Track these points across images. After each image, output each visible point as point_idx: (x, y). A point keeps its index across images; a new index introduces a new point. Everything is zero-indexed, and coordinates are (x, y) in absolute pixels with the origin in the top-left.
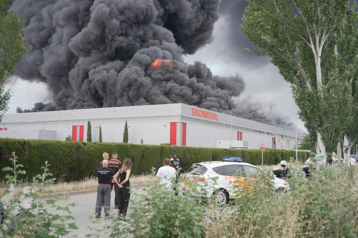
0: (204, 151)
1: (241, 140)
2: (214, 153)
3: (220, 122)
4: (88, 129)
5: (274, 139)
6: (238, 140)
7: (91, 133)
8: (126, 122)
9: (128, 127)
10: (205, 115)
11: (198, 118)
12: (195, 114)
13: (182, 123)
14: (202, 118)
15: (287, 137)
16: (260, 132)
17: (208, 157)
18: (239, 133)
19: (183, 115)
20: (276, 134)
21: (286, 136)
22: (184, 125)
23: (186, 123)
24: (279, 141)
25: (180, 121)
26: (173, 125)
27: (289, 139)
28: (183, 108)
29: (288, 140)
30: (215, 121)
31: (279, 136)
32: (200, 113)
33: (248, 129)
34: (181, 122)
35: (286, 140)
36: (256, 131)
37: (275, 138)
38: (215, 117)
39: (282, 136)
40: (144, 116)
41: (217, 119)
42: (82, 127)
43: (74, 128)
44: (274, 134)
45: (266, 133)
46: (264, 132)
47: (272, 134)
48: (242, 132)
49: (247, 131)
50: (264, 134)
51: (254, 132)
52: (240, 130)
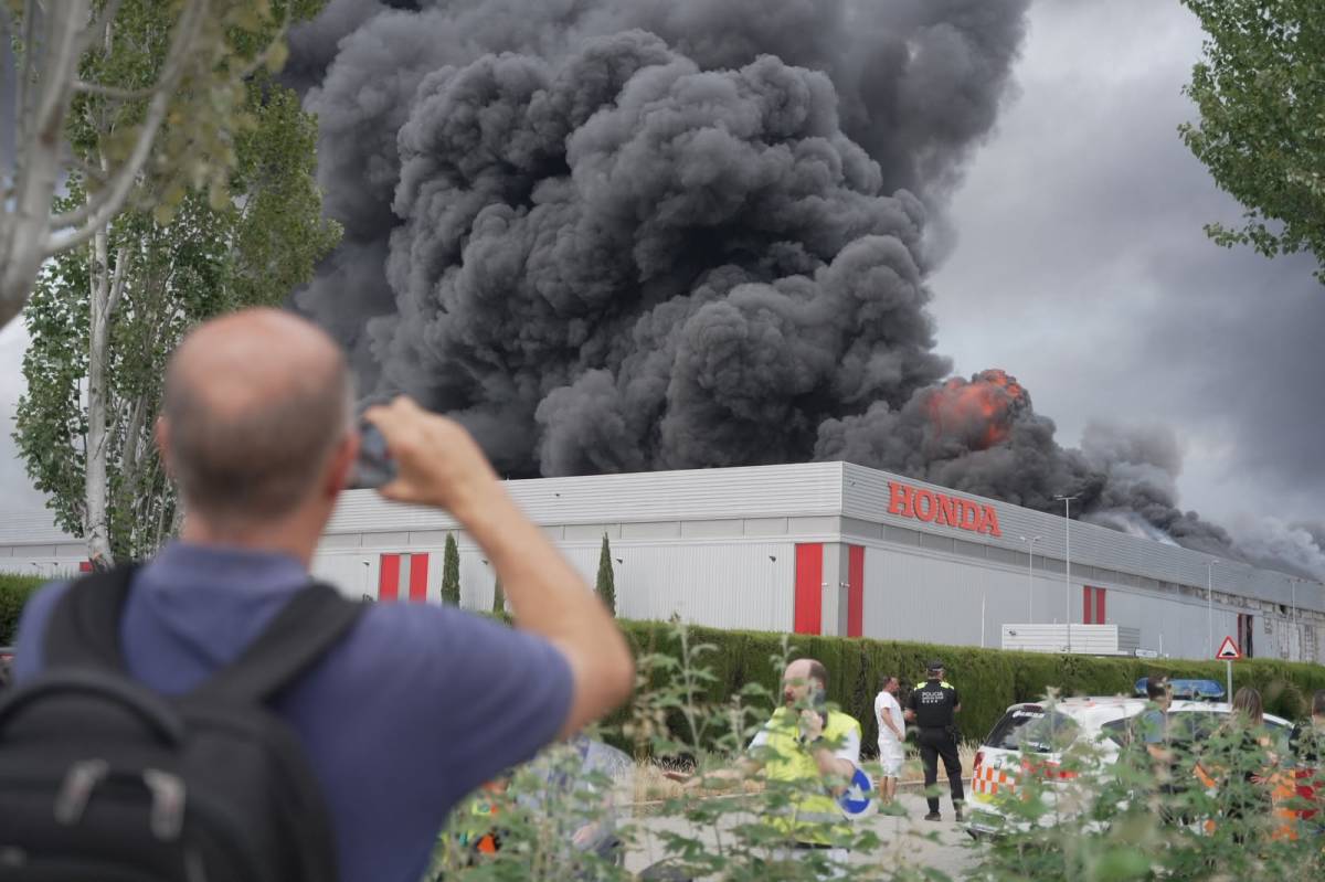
0: (983, 662)
1: (1101, 620)
2: (1023, 673)
3: (1007, 545)
4: (447, 569)
5: (1246, 622)
6: (1087, 621)
7: (457, 586)
8: (606, 542)
9: (615, 565)
10: (945, 512)
11: (914, 524)
12: (900, 507)
13: (847, 549)
14: (931, 527)
15: (1304, 615)
16: (1185, 589)
17: (998, 689)
18: (1094, 595)
19: (852, 514)
20: (1255, 599)
21: (1300, 610)
22: (855, 556)
23: (862, 549)
24: (1269, 631)
25: (837, 537)
26: (808, 557)
27: (1313, 623)
28: (849, 482)
29: (1307, 628)
30: (986, 539)
31: (1269, 609)
32: (924, 503)
33: (1128, 578)
34: (841, 543)
35: (1302, 628)
36: (1164, 585)
37: (1249, 618)
38: (990, 523)
39: (1283, 608)
40: (682, 514)
41: (995, 531)
42: (420, 562)
43: (389, 564)
44: (1245, 598)
45: (1212, 591)
46: (1202, 590)
47: (1235, 601)
48: (1104, 590)
49: (1126, 583)
50: (1204, 597)
51: (1160, 590)
52: (1098, 579)
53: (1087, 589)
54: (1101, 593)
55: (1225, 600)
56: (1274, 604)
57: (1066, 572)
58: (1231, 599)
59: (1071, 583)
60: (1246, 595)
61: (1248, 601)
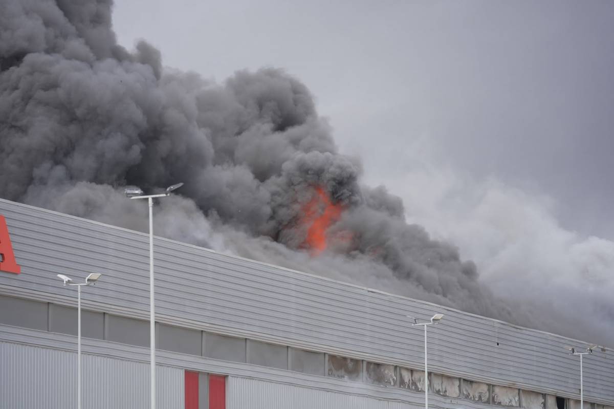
18: (203, 388)
44: (491, 387)
45: (430, 374)
46: (412, 371)
47: (474, 391)
48: (225, 377)
49: (264, 363)
50: (414, 387)
51: (330, 374)
52: (211, 355)
53: (191, 377)
54: (218, 383)
55: (453, 390)
56: (544, 396)
57: (149, 345)
58: (466, 388)
59: (158, 364)
60: (494, 381)
61: (497, 390)
